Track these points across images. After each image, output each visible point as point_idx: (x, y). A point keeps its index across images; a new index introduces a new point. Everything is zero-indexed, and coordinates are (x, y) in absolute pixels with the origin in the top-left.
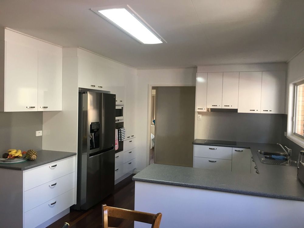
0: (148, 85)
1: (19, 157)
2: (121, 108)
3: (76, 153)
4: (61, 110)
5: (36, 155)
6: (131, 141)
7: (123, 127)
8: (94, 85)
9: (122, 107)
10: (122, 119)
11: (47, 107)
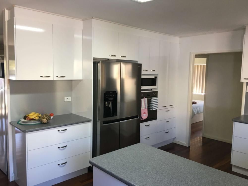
0: (190, 53)
1: (35, 119)
2: (154, 78)
3: (91, 120)
4: (82, 79)
5: (46, 119)
6: (168, 111)
7: (157, 97)
8: (114, 55)
9: (155, 76)
10: (157, 89)
11: (64, 76)
